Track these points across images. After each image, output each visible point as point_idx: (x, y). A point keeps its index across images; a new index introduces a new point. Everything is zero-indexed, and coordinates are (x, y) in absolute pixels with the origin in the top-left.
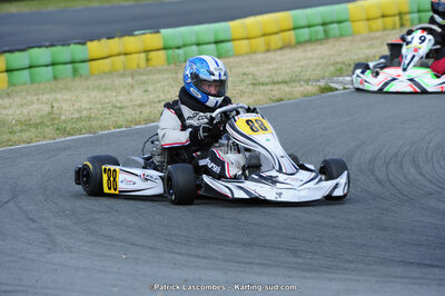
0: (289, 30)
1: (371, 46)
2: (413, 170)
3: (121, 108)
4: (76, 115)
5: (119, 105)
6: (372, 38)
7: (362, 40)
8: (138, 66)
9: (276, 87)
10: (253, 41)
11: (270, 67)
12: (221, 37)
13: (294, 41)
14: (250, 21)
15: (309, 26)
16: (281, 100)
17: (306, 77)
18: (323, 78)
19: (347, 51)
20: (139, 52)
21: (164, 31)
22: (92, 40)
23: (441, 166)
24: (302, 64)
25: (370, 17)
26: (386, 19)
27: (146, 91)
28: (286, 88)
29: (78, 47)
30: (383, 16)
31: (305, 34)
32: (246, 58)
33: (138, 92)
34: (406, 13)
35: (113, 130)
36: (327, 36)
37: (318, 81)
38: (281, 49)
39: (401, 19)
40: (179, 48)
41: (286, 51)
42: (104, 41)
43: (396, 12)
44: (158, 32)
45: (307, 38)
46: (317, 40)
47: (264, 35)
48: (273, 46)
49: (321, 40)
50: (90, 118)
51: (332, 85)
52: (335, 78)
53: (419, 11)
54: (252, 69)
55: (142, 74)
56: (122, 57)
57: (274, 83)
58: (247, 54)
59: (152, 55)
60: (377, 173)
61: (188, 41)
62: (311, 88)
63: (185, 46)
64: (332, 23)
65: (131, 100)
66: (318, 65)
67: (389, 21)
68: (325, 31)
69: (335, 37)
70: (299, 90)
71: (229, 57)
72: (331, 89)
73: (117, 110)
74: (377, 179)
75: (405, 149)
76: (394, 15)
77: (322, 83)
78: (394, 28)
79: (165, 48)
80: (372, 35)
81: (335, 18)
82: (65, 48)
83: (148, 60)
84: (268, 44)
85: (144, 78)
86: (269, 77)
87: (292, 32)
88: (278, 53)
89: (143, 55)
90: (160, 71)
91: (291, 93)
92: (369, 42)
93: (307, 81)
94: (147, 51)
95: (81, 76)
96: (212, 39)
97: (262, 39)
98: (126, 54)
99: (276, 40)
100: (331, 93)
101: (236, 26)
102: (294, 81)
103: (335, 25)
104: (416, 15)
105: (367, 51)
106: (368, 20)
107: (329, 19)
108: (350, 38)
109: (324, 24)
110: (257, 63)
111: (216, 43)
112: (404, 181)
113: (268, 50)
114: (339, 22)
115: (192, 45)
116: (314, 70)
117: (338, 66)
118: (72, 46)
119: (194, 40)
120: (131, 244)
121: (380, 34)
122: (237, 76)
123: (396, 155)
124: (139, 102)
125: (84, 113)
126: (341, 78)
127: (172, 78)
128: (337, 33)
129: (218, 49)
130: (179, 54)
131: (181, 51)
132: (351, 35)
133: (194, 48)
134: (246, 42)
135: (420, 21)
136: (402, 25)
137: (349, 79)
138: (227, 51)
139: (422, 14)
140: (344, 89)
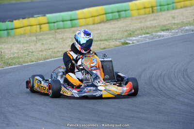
0: (103, 14)
1: (141, 22)
2: (169, 83)
3: (32, 52)
4: (12, 56)
5: (31, 51)
6: (140, 18)
8: (36, 31)
9: (102, 42)
10: (87, 19)
12: (73, 18)
13: (105, 20)
14: (86, 10)
15: (112, 13)
16: (105, 48)
17: (115, 38)
18: (123, 38)
19: (130, 24)
20: (37, 25)
21: (48, 15)
22: (16, 20)
23: (182, 81)
24: (111, 31)
25: (139, 8)
26: (146, 9)
27: (43, 44)
28: (107, 43)
29: (10, 23)
30: (145, 8)
31: (110, 16)
33: (39, 44)
34: (154, 7)
35: (30, 63)
36: (120, 17)
37: (121, 39)
38: (100, 23)
39: (152, 9)
40: (54, 23)
41: (103, 24)
42: (21, 20)
43: (150, 6)
44: (45, 16)
45: (111, 18)
46: (115, 19)
47: (92, 17)
48: (96, 22)
49: (117, 19)
50: (19, 58)
51: (127, 41)
52: (128, 38)
53: (160, 6)
55: (39, 35)
56: (29, 27)
57: (101, 40)
58: (85, 25)
59: (42, 26)
60: (153, 84)
61: (59, 20)
62: (117, 43)
63: (57, 22)
64: (122, 11)
65: (36, 48)
67: (147, 10)
68: (119, 15)
69: (123, 17)
70: (112, 44)
71: (77, 27)
72: (127, 43)
73: (30, 53)
74: (154, 87)
75: (164, 72)
76: (149, 8)
77: (123, 41)
78: (149, 14)
79: (48, 23)
80: (140, 17)
81: (124, 9)
82: (4, 23)
83: (40, 28)
84: (94, 20)
85: (40, 37)
86: (97, 37)
87: (104, 16)
88: (99, 25)
89: (38, 26)
90: (47, 34)
91: (109, 45)
92: (140, 20)
93: (116, 39)
94: (40, 24)
95: (11, 36)
96: (69, 19)
97: (91, 19)
98: (31, 26)
99: (97, 19)
100: (127, 45)
101: (79, 13)
102: (110, 40)
103: (123, 12)
104: (159, 8)
105: (139, 25)
106: (138, 10)
107: (121, 10)
108: (130, 18)
109: (118, 12)
111: (71, 20)
112: (166, 88)
113: (94, 24)
114: (125, 11)
115: (60, 21)
116: (118, 34)
117: (129, 32)
118: (7, 22)
119: (61, 19)
120: (45, 121)
121: (143, 16)
123: (161, 75)
124: (40, 49)
125: (16, 55)
126: (131, 38)
127: (54, 37)
129: (72, 24)
130: (54, 26)
131: (55, 24)
132: (131, 16)
133: (61, 23)
134: (84, 20)
135: (161, 10)
136: (153, 12)
137: (134, 38)
138: (76, 24)
139: (162, 7)
140: (133, 43)
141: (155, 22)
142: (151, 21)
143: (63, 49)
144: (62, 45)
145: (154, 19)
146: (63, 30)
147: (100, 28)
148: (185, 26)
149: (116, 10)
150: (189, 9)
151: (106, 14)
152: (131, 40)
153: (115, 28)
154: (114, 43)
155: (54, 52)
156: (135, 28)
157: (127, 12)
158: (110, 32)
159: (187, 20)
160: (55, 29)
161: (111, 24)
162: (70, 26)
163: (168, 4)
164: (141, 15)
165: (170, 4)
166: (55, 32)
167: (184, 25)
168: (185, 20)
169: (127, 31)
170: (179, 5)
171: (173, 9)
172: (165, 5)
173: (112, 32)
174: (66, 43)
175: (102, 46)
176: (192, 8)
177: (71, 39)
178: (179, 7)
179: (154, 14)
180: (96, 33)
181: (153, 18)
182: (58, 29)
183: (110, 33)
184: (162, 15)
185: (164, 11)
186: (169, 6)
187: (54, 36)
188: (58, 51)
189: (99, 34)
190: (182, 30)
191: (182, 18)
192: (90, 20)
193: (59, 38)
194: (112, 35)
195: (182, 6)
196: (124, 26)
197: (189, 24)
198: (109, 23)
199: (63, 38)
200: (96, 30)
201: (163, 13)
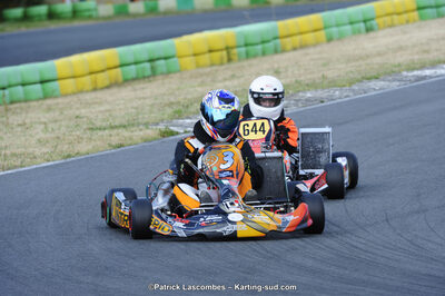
0: (116, 67)
1: (202, 84)
6: (201, 75)
7: (191, 77)
9: (115, 131)
10: (79, 80)
11: (102, 108)
12: (47, 77)
13: (121, 79)
14: (76, 59)
15: (136, 63)
16: (121, 146)
17: (145, 121)
18: (162, 121)
19: (178, 89)
24: (135, 105)
25: (197, 52)
26: (213, 54)
28: (125, 133)
30: (210, 51)
31: (132, 71)
32: (75, 98)
34: (232, 48)
36: (154, 73)
37: (157, 124)
38: (108, 87)
39: (228, 54)
40: (4, 88)
41: (114, 90)
43: (223, 46)
45: (134, 75)
46: (144, 77)
47: (91, 73)
48: (100, 85)
49: (148, 77)
51: (172, 128)
52: (175, 121)
53: (246, 45)
54: (83, 112)
57: (112, 128)
58: (74, 94)
61: (14, 81)
62: (151, 132)
63: (10, 86)
64: (159, 59)
66: (152, 105)
67: (216, 55)
68: (153, 68)
69: (162, 74)
70: (138, 134)
71: (56, 97)
72: (173, 133)
76: (221, 50)
77: (162, 127)
78: (222, 64)
80: (201, 71)
81: (163, 55)
84: (96, 82)
86: (104, 120)
87: (119, 70)
88: (108, 92)
91: (131, 139)
92: (199, 80)
93: (146, 125)
96: (37, 78)
97: (88, 78)
99: (102, 79)
100: (172, 138)
101: (60, 65)
102: (133, 125)
103: (162, 62)
104: (243, 49)
106: (195, 55)
107: (156, 56)
108: (178, 75)
109: (151, 61)
110: (88, 105)
111: (42, 82)
113: (95, 89)
114: (166, 58)
115: (16, 85)
116: (151, 112)
117: (175, 108)
119: (20, 80)
121: (209, 69)
122: (70, 119)
126: (181, 121)
127: (3, 123)
128: (164, 70)
129: (44, 89)
130: (4, 96)
131: (7, 92)
132: (179, 71)
133: (20, 88)
134: (72, 81)
135: (248, 56)
136: (230, 60)
137: (188, 121)
138: (53, 91)
139: (250, 48)
140: (186, 132)
141: (236, 82)
142: (225, 80)
143: (25, 148)
144: (23, 139)
145: (233, 76)
146: (23, 105)
147: (110, 99)
148: (304, 91)
149: (145, 57)
150: (311, 50)
151: (121, 66)
152: (181, 126)
153: (144, 98)
154: (141, 133)
155: (5, 155)
156: (189, 97)
157: (169, 61)
158: (132, 108)
159: (309, 76)
160: (4, 103)
161: (135, 90)
162: (41, 95)
163: (263, 42)
164: (203, 67)
165: (268, 41)
166: (7, 110)
167: (301, 89)
168: (302, 78)
169: (171, 104)
170: (289, 42)
171: (276, 52)
172: (257, 44)
173: (136, 108)
174: (31, 136)
175: (115, 140)
176: (318, 49)
177: (42, 126)
178: (289, 47)
179: (233, 65)
180: (101, 112)
181: (230, 73)
182: (12, 102)
183: (133, 110)
184: (250, 66)
185: (255, 56)
186: (266, 45)
187: (4, 119)
188: (14, 155)
189: (107, 114)
190: (297, 101)
191: (296, 72)
192: (87, 81)
193: (15, 123)
194: (138, 114)
195: (297, 45)
196: (164, 94)
197: (312, 85)
198: (129, 88)
199: (25, 124)
200: (100, 104)
201: (254, 61)
